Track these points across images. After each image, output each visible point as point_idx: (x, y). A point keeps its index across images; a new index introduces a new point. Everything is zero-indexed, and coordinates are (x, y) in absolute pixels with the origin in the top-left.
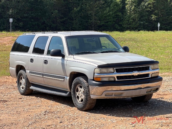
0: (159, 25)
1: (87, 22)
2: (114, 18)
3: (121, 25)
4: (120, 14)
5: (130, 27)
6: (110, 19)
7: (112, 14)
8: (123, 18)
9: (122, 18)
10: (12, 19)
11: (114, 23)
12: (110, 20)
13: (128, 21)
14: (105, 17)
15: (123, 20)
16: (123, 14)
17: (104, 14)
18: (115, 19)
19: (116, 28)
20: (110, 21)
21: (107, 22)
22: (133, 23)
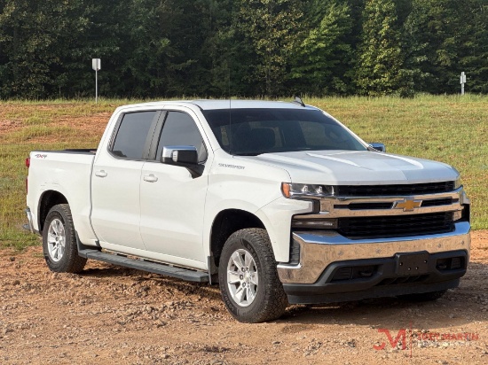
3: (350, 79)
5: (377, 85)
9: (353, 61)
10: (99, 60)
11: (330, 72)
15: (354, 64)
17: (303, 48)
18: (332, 64)
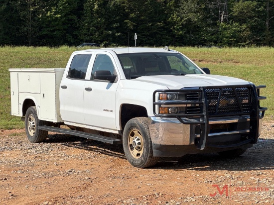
0: (136, 37)
1: (18, 29)
2: (64, 23)
4: (74, 17)
6: (57, 25)
7: (61, 17)
8: (79, 24)
12: (57, 27)
13: (89, 29)
14: (50, 22)
16: (79, 17)
19: (69, 40)
20: (59, 30)
21: (54, 31)
22: (95, 32)
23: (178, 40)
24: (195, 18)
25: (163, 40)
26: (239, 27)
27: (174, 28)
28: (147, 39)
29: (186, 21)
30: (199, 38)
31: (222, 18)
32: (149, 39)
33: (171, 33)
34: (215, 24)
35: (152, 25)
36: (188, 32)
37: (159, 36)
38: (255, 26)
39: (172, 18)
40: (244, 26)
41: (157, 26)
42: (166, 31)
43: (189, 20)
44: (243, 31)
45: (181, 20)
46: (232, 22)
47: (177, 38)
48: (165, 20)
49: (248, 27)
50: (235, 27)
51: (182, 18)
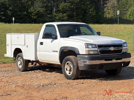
23: (33, 21)
24: (42, 10)
25: (26, 21)
26: (62, 15)
27: (31, 15)
28: (18, 20)
29: (37, 12)
30: (44, 20)
31: (54, 11)
32: (19, 21)
33: (30, 17)
34: (51, 13)
35: (21, 13)
36: (38, 17)
37: (24, 19)
38: (69, 14)
39: (31, 10)
40: (65, 14)
41: (23, 14)
42: (27, 17)
43: (38, 11)
44: (64, 17)
45: (35, 11)
46: (59, 12)
47: (33, 20)
48: (27, 11)
49: (66, 15)
50: (61, 15)
51: (35, 10)
